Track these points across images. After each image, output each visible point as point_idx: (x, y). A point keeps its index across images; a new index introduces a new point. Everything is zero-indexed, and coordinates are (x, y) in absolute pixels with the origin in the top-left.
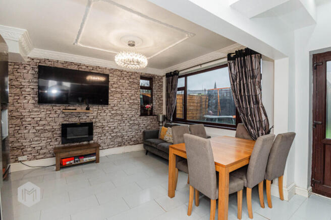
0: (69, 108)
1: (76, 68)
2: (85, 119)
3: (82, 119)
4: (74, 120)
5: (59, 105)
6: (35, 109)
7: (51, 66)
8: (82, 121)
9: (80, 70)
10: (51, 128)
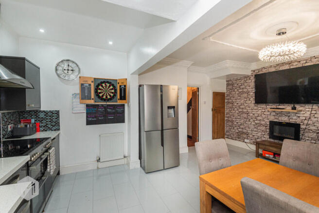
0: (280, 107)
1: (286, 67)
2: (294, 119)
3: (292, 119)
4: (284, 119)
5: (272, 104)
6: (255, 108)
7: (266, 72)
8: (292, 121)
9: (292, 67)
10: (265, 123)
